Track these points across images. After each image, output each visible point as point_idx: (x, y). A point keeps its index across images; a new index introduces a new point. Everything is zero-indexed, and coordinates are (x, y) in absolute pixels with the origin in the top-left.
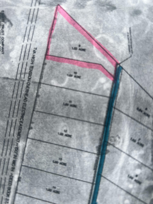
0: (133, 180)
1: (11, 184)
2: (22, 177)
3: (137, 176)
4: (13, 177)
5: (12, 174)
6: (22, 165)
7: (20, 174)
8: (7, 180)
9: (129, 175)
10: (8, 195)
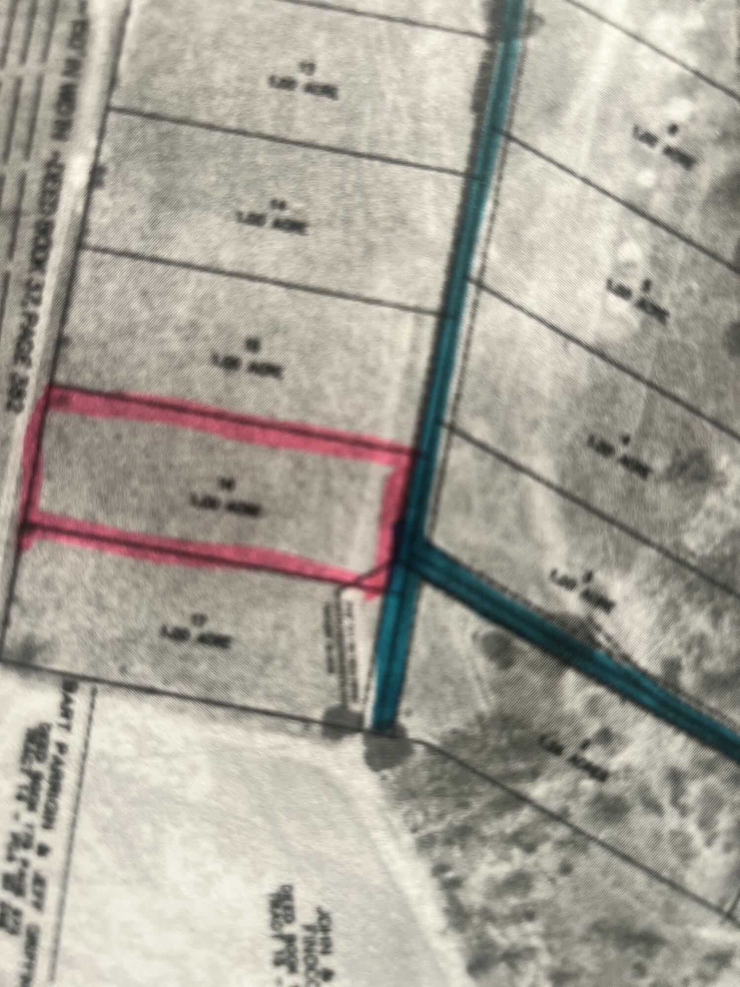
0: (657, 151)
1: (54, 206)
2: (111, 167)
3: (673, 129)
4: (62, 167)
5: (56, 155)
6: (108, 108)
7: (98, 152)
8: (33, 188)
9: (636, 129)
10: (39, 264)
